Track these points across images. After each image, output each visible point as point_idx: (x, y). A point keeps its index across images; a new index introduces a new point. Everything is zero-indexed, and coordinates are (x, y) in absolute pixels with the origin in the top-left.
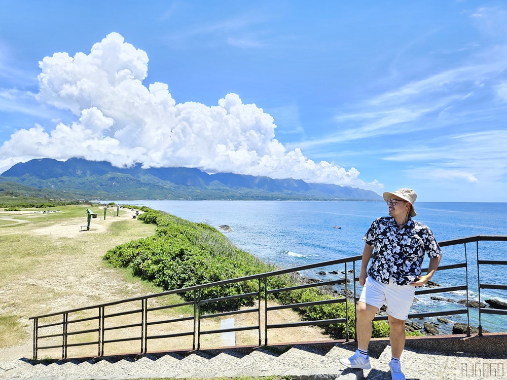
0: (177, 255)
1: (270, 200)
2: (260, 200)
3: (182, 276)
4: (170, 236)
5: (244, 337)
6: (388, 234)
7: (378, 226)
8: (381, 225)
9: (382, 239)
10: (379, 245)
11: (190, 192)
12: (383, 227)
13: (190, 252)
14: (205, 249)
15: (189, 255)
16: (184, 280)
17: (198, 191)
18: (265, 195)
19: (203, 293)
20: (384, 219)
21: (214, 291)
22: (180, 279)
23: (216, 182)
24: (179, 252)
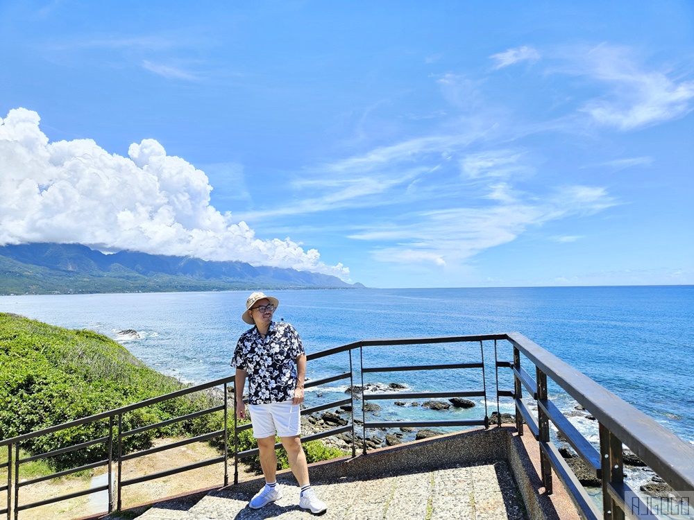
0: (20, 386)
1: (202, 291)
2: (187, 291)
3: (28, 418)
4: (14, 356)
5: (130, 497)
6: (256, 350)
7: (244, 345)
8: (246, 343)
9: (252, 358)
10: (251, 366)
11: (72, 282)
12: (248, 344)
13: (45, 379)
14: (75, 372)
15: (43, 384)
16: (32, 423)
17: (85, 279)
18: (194, 284)
19: (63, 440)
20: (248, 335)
21: (83, 435)
22: (23, 423)
23: (116, 265)
24: (25, 381)
